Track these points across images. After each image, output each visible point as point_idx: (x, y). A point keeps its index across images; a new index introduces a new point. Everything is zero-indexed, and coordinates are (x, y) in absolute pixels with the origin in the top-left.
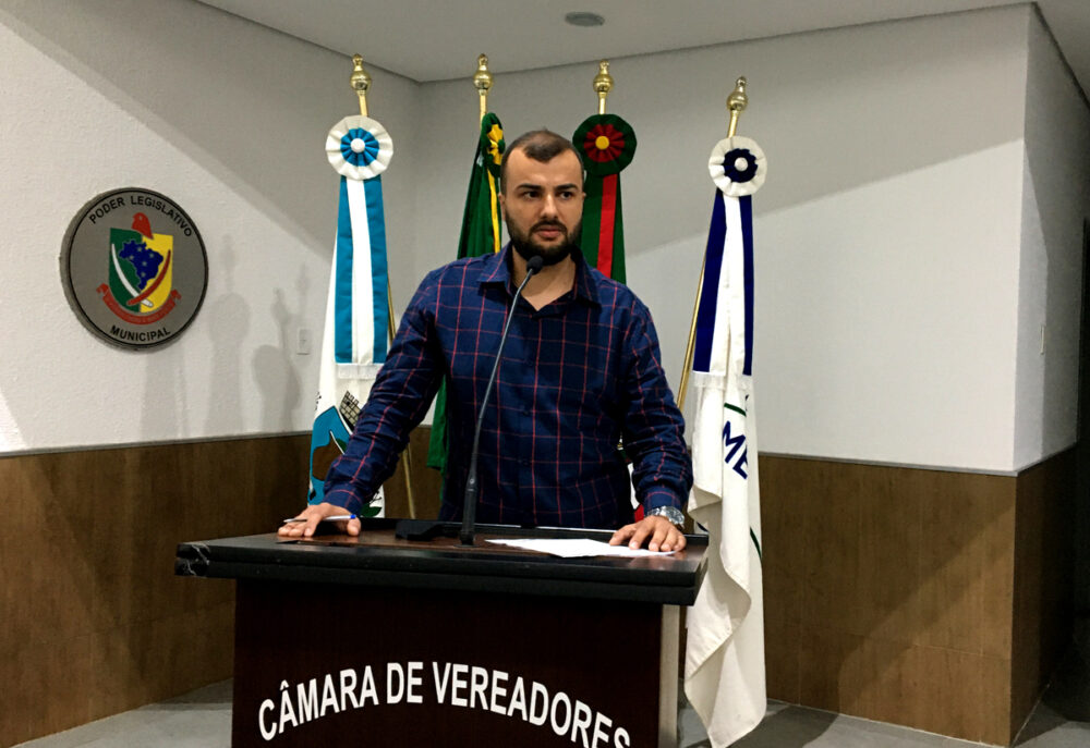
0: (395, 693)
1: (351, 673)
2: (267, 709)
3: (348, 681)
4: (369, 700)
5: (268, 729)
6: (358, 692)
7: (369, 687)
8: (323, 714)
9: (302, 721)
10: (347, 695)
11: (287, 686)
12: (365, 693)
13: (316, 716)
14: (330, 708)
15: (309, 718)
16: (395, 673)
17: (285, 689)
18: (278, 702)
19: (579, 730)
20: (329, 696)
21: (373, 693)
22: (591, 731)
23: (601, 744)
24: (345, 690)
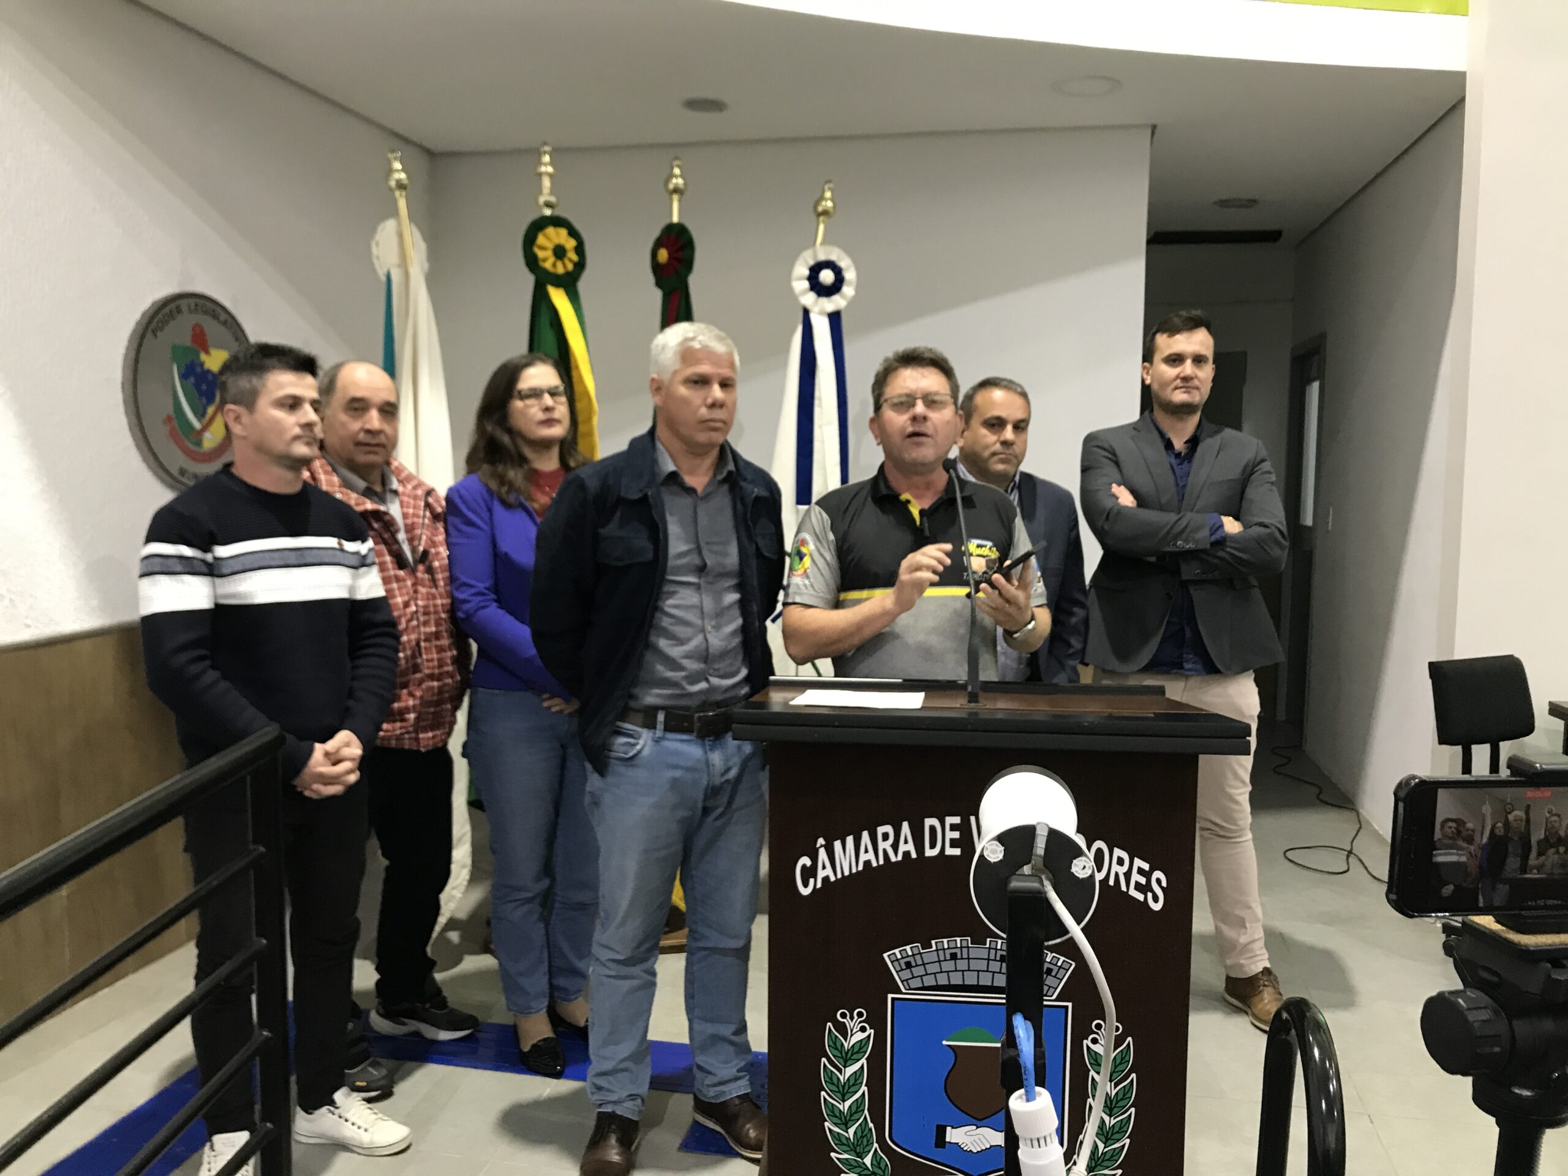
0: (933, 846)
1: (888, 829)
2: (804, 866)
3: (886, 837)
4: (907, 854)
5: (806, 885)
6: (895, 847)
7: (906, 842)
8: (861, 868)
9: (839, 876)
10: (885, 851)
11: (823, 843)
12: (902, 848)
13: (854, 871)
14: (867, 863)
15: (847, 873)
16: (933, 829)
17: (821, 846)
18: (814, 859)
19: (1117, 875)
20: (866, 851)
21: (910, 847)
22: (1128, 875)
23: (1139, 887)
24: (882, 845)
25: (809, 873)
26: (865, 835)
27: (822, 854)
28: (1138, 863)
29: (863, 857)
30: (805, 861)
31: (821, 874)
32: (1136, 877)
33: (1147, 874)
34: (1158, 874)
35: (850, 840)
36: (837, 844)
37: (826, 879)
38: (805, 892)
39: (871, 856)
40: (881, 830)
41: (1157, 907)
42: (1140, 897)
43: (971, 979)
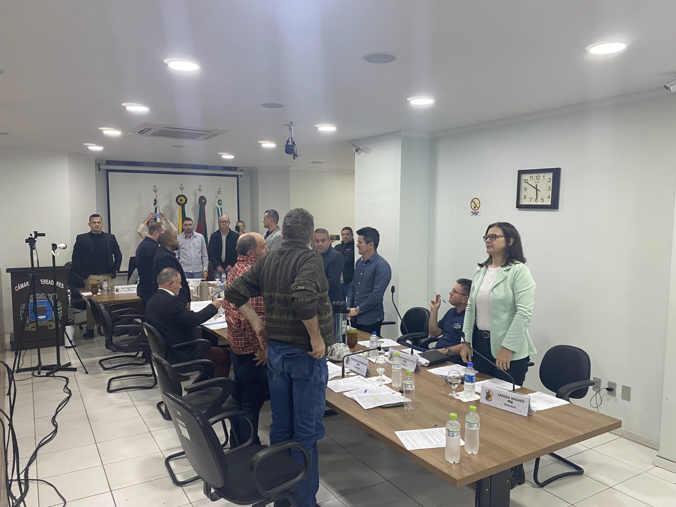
9: (21, 288)
11: (19, 284)
13: (23, 288)
22: (59, 285)
23: (60, 286)
24: (27, 284)
25: (17, 288)
26: (25, 283)
27: (19, 286)
28: (60, 283)
29: (24, 286)
30: (16, 287)
31: (19, 288)
32: (60, 285)
33: (61, 284)
34: (62, 284)
35: (22, 284)
36: (21, 285)
37: (19, 289)
38: (17, 291)
39: (25, 285)
40: (27, 282)
41: (63, 288)
42: (60, 287)
43: (40, 299)
